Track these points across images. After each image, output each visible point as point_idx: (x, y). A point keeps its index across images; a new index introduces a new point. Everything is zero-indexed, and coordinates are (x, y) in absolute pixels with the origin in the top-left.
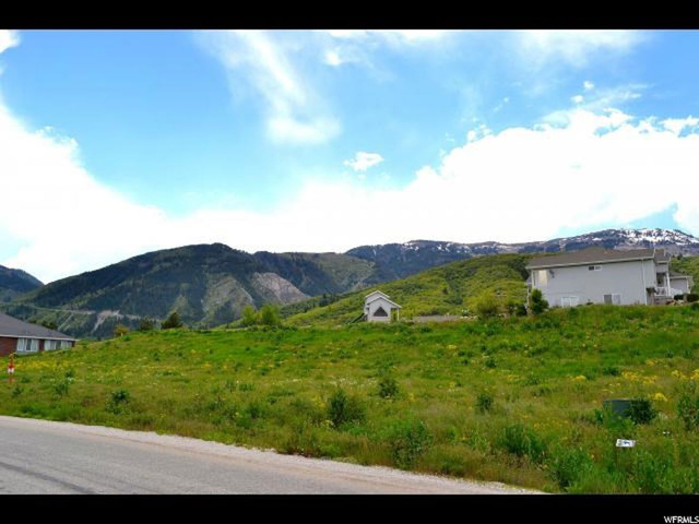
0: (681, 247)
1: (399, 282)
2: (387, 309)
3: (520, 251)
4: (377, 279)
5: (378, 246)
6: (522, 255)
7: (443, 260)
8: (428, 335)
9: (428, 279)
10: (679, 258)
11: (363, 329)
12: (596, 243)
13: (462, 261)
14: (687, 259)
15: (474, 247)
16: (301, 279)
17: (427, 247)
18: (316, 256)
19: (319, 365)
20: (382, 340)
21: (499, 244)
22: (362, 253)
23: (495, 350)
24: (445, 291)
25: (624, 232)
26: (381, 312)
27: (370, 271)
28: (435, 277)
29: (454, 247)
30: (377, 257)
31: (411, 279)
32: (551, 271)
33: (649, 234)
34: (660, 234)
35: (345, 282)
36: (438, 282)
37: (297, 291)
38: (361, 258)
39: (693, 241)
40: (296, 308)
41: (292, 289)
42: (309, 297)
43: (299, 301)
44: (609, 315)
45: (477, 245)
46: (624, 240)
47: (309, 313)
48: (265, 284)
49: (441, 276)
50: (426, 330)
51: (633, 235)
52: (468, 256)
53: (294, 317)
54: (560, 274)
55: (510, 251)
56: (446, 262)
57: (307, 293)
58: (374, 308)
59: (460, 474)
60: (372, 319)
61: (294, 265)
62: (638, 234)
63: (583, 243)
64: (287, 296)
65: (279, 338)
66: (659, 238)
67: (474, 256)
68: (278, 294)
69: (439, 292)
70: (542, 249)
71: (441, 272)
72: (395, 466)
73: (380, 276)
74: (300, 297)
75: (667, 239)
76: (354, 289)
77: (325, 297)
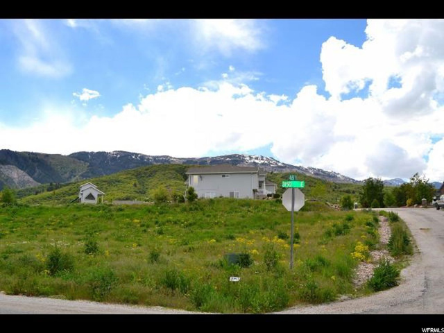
0: (273, 167)
1: (104, 178)
2: (95, 195)
3: (184, 163)
4: (90, 174)
5: (92, 153)
6: (185, 165)
7: (135, 165)
8: (122, 213)
9: (124, 177)
10: (271, 173)
11: (77, 208)
12: (228, 162)
13: (148, 166)
14: (275, 174)
15: (156, 158)
16: (35, 172)
17: (125, 156)
18: (47, 156)
19: (43, 232)
20: (90, 215)
21: (171, 158)
22: (81, 156)
23: (164, 224)
24: (135, 185)
25: (243, 156)
26: (90, 197)
27: (85, 170)
28: (129, 176)
29: (143, 157)
30: (91, 160)
31: (113, 176)
32: (201, 176)
33: (257, 158)
34: (262, 159)
35: (67, 175)
36: (131, 179)
37: (31, 180)
38: (79, 159)
39: (279, 164)
40: (29, 191)
41: (27, 178)
42: (40, 184)
43: (32, 186)
44: (232, 204)
45: (158, 157)
46: (243, 161)
47: (39, 195)
48: (6, 173)
49: (133, 175)
50: (121, 210)
51: (248, 158)
52: (151, 164)
53: (28, 197)
54: (206, 178)
55: (178, 162)
56: (137, 166)
57: (39, 181)
58: (86, 194)
59: (135, 303)
60: (84, 201)
61: (30, 161)
62: (251, 158)
63: (220, 161)
64: (23, 183)
65: (14, 212)
66: (262, 161)
67: (155, 163)
68: (16, 181)
69: (131, 185)
70: (196, 162)
71: (133, 172)
72: (93, 299)
73: (92, 173)
74: (32, 183)
75: (266, 162)
76: (73, 180)
77: (51, 184)
